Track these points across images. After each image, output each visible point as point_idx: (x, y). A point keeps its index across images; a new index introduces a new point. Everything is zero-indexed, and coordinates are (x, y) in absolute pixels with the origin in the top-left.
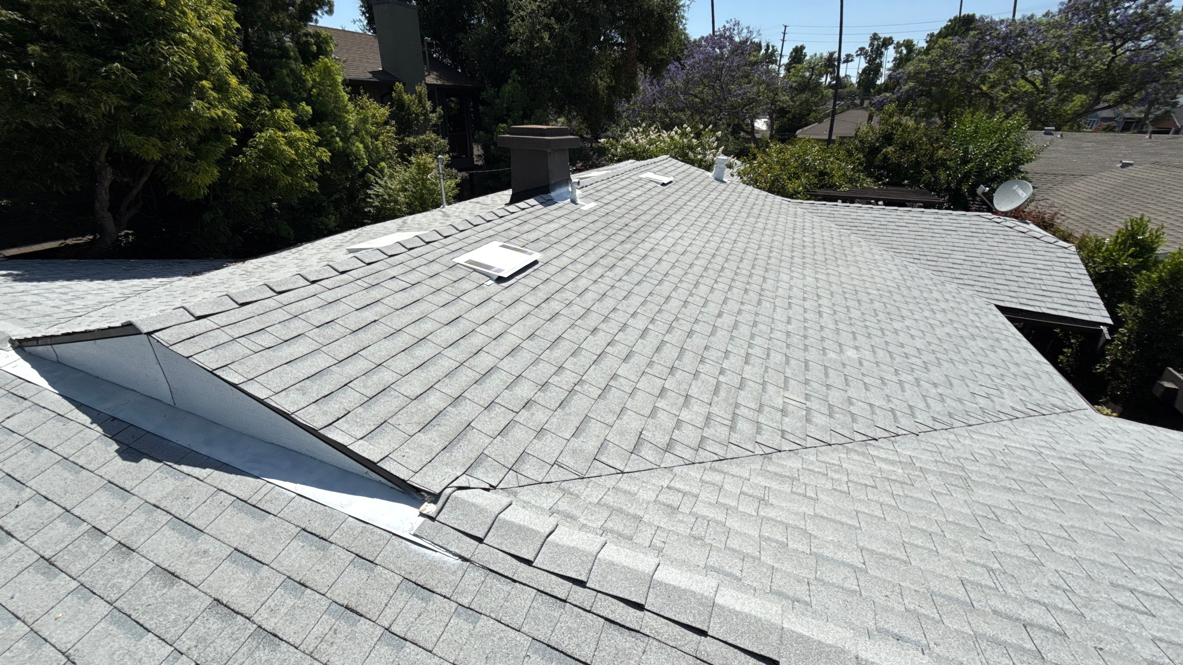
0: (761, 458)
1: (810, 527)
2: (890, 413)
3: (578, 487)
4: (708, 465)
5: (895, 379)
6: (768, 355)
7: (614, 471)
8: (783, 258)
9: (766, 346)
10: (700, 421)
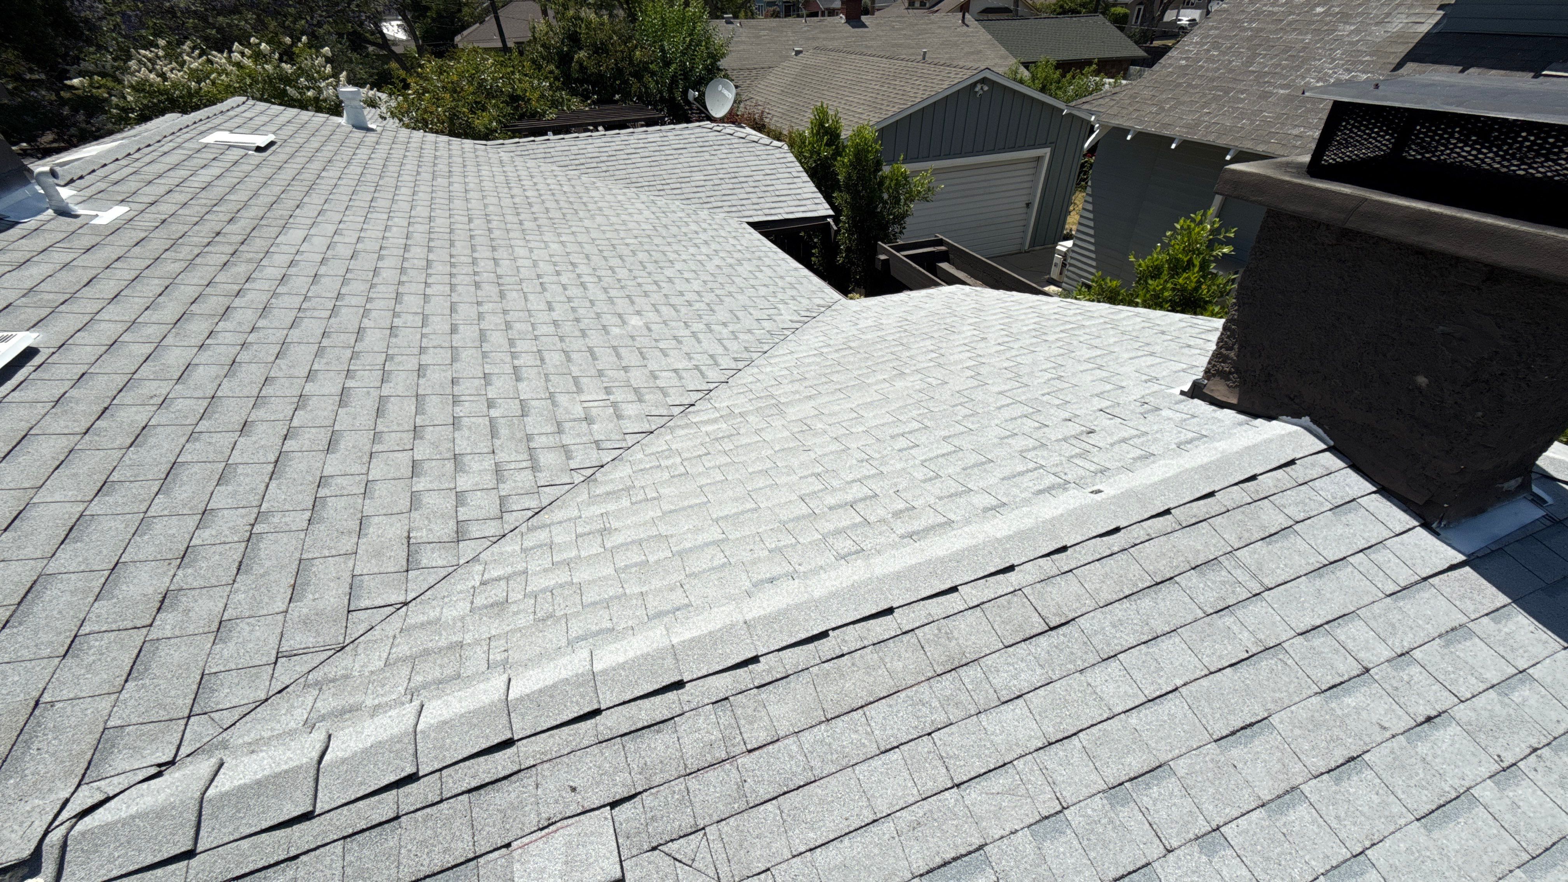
0: (585, 485)
1: (664, 529)
2: (696, 371)
3: (342, 663)
4: (523, 528)
5: (687, 332)
6: (542, 360)
7: (392, 609)
8: (509, 226)
9: (535, 349)
10: (489, 480)
